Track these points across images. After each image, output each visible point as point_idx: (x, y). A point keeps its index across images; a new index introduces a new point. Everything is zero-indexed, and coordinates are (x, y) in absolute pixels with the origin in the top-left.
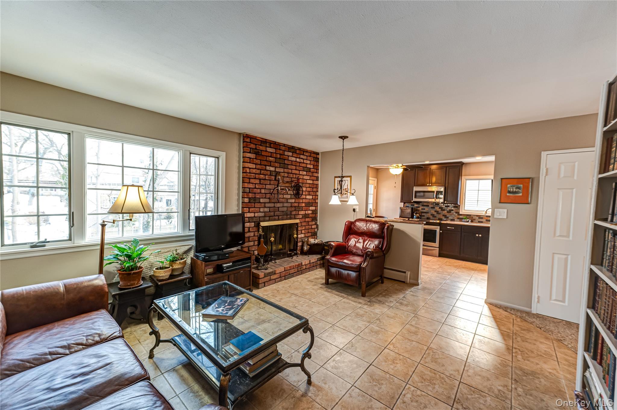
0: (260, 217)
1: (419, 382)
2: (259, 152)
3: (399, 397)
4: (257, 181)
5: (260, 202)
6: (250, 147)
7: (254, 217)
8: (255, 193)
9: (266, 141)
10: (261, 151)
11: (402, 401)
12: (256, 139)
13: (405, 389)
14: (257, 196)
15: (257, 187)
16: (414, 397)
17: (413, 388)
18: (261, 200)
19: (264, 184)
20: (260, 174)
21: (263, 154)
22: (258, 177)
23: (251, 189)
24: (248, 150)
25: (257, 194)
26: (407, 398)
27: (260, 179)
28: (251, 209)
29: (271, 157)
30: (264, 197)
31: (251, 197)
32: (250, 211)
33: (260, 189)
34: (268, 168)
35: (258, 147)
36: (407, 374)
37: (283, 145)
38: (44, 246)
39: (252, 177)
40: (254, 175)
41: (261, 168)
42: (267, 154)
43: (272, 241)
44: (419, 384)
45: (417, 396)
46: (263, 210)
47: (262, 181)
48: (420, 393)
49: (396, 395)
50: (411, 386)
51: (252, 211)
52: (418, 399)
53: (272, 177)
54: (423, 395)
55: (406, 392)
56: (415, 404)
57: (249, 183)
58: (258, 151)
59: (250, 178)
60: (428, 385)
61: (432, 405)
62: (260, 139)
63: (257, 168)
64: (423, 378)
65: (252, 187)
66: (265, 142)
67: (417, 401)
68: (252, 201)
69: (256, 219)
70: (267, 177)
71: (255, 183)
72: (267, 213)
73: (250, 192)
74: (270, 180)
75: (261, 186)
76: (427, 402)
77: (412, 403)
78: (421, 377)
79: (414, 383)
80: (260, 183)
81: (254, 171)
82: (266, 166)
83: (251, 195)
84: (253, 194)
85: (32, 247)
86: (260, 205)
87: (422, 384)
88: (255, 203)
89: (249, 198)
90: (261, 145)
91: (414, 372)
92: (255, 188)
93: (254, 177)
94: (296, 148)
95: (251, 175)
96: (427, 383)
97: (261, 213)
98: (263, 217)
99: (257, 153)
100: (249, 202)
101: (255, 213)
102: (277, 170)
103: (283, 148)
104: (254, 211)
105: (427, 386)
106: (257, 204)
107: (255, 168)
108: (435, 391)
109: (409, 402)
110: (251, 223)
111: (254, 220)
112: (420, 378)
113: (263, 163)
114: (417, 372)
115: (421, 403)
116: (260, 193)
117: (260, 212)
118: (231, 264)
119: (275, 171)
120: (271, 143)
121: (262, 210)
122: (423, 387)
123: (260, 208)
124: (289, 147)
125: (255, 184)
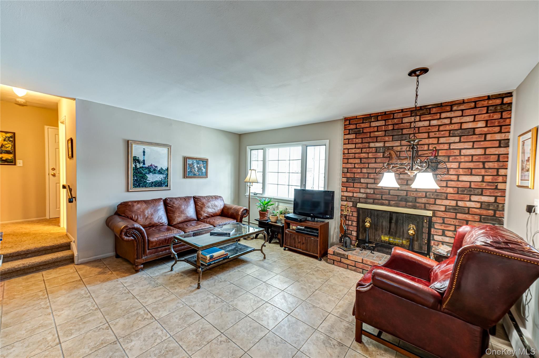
0: (360, 198)
1: (167, 345)
2: (360, 131)
3: (162, 327)
4: (358, 161)
5: (360, 183)
6: (349, 128)
7: (353, 196)
8: (354, 173)
9: (370, 117)
10: (363, 128)
11: (159, 327)
12: (357, 119)
13: (167, 333)
14: (357, 175)
15: (357, 166)
16: (157, 336)
17: (164, 338)
18: (362, 180)
19: (367, 163)
20: (362, 153)
21: (364, 131)
22: (358, 156)
23: (349, 169)
24: (347, 132)
25: (357, 174)
26: (159, 331)
27: (361, 159)
28: (349, 189)
29: (378, 131)
30: (367, 177)
31: (349, 177)
32: (348, 190)
33: (361, 168)
34: (372, 145)
35: (358, 126)
36: (181, 340)
37: (400, 111)
38: (257, 195)
39: (351, 157)
40: (354, 154)
41: (363, 146)
42: (372, 130)
43: (367, 226)
44: (166, 345)
45: (156, 339)
46: (365, 191)
47: (364, 161)
48: (157, 342)
49: (166, 326)
50: (167, 338)
51: (350, 190)
52: (153, 338)
53: (379, 154)
54: (155, 343)
55: (164, 333)
56: (151, 334)
57: (348, 163)
58: (359, 129)
59: (348, 159)
60: (160, 352)
61: (143, 346)
62: (362, 117)
63: (357, 147)
64: (170, 351)
65: (350, 167)
66: (368, 118)
67: (152, 336)
68: (350, 181)
69: (354, 199)
70: (370, 155)
71: (354, 162)
72: (370, 195)
73: (348, 172)
74: (375, 158)
75: (362, 166)
76: (147, 343)
77: (153, 333)
78: (173, 350)
79: (169, 341)
80: (361, 163)
81: (353, 151)
82: (369, 143)
83: (349, 175)
84: (351, 174)
85: (254, 194)
86: (360, 185)
87: (164, 347)
88: (354, 183)
89: (347, 178)
90: (363, 123)
91: (180, 346)
92: (355, 168)
93: (354, 157)
94: (429, 107)
95: (350, 156)
96: (163, 351)
97: (361, 194)
98: (364, 198)
99: (357, 132)
100: (347, 182)
101: (353, 193)
102: (387, 144)
103: (401, 115)
104: (352, 191)
105: (160, 350)
106: (356, 184)
107: (355, 148)
108: (152, 355)
109: (155, 332)
110: (349, 202)
111: (352, 200)
112: (172, 348)
113: (365, 140)
114: (179, 349)
115: (149, 339)
116: (361, 172)
117: (360, 192)
118: (303, 228)
119: (384, 146)
120: (378, 116)
121: (362, 191)
122: (161, 347)
123: (360, 188)
124: (411, 111)
125: (355, 164)
